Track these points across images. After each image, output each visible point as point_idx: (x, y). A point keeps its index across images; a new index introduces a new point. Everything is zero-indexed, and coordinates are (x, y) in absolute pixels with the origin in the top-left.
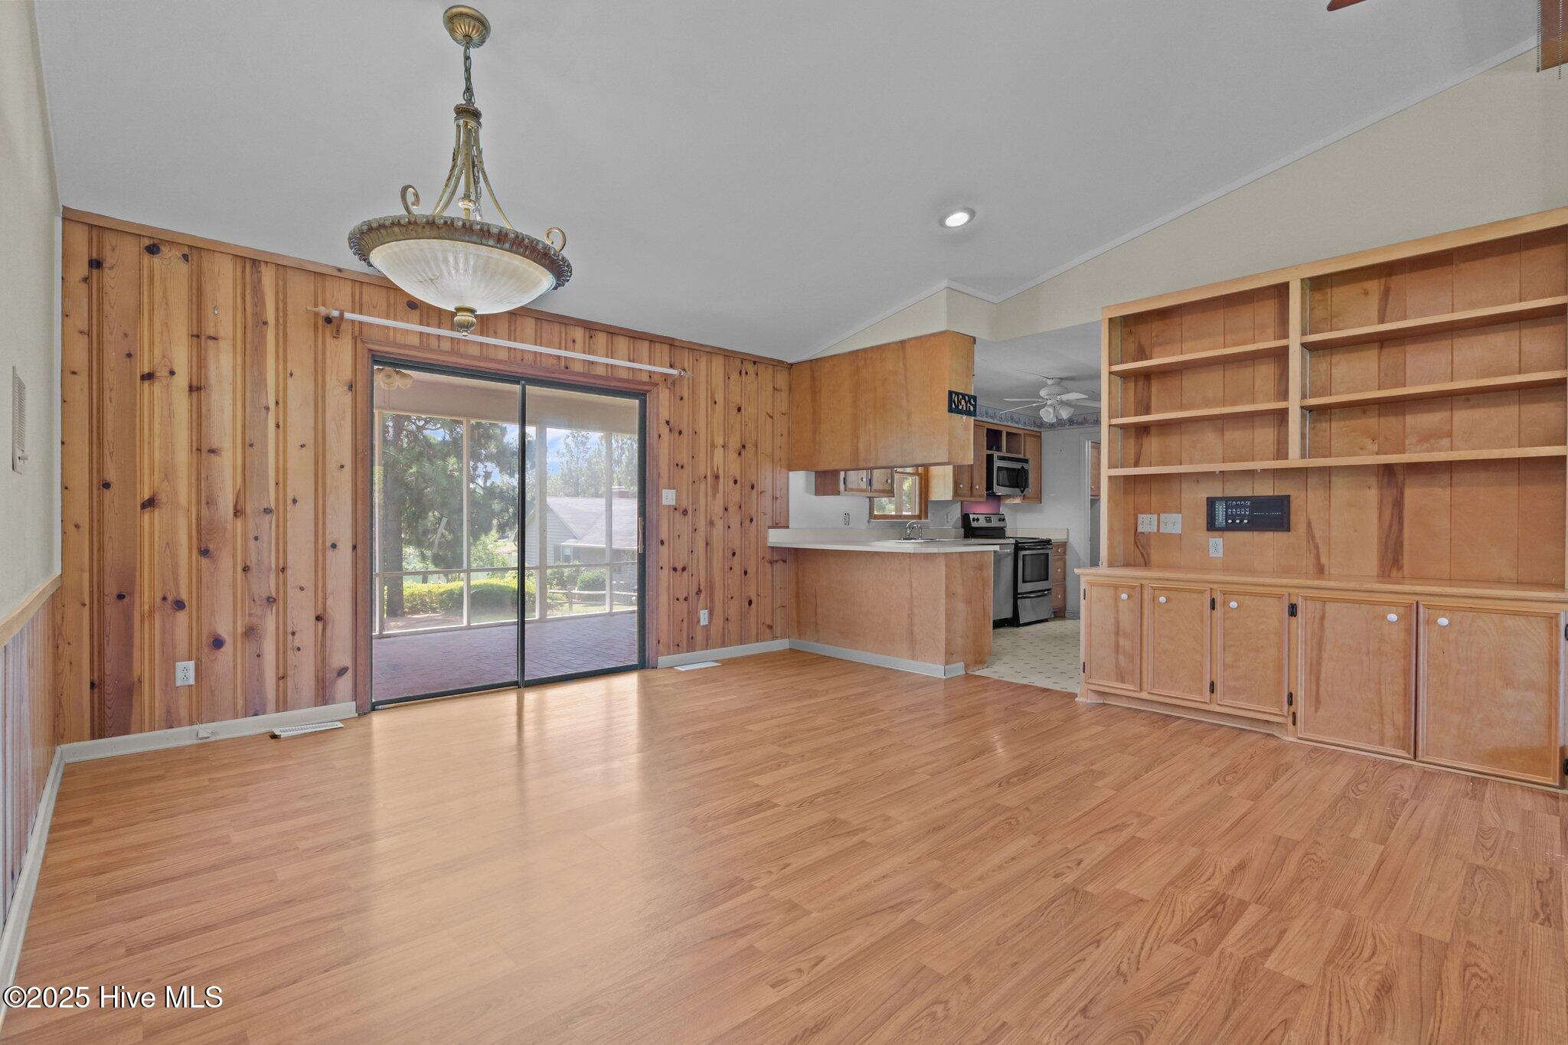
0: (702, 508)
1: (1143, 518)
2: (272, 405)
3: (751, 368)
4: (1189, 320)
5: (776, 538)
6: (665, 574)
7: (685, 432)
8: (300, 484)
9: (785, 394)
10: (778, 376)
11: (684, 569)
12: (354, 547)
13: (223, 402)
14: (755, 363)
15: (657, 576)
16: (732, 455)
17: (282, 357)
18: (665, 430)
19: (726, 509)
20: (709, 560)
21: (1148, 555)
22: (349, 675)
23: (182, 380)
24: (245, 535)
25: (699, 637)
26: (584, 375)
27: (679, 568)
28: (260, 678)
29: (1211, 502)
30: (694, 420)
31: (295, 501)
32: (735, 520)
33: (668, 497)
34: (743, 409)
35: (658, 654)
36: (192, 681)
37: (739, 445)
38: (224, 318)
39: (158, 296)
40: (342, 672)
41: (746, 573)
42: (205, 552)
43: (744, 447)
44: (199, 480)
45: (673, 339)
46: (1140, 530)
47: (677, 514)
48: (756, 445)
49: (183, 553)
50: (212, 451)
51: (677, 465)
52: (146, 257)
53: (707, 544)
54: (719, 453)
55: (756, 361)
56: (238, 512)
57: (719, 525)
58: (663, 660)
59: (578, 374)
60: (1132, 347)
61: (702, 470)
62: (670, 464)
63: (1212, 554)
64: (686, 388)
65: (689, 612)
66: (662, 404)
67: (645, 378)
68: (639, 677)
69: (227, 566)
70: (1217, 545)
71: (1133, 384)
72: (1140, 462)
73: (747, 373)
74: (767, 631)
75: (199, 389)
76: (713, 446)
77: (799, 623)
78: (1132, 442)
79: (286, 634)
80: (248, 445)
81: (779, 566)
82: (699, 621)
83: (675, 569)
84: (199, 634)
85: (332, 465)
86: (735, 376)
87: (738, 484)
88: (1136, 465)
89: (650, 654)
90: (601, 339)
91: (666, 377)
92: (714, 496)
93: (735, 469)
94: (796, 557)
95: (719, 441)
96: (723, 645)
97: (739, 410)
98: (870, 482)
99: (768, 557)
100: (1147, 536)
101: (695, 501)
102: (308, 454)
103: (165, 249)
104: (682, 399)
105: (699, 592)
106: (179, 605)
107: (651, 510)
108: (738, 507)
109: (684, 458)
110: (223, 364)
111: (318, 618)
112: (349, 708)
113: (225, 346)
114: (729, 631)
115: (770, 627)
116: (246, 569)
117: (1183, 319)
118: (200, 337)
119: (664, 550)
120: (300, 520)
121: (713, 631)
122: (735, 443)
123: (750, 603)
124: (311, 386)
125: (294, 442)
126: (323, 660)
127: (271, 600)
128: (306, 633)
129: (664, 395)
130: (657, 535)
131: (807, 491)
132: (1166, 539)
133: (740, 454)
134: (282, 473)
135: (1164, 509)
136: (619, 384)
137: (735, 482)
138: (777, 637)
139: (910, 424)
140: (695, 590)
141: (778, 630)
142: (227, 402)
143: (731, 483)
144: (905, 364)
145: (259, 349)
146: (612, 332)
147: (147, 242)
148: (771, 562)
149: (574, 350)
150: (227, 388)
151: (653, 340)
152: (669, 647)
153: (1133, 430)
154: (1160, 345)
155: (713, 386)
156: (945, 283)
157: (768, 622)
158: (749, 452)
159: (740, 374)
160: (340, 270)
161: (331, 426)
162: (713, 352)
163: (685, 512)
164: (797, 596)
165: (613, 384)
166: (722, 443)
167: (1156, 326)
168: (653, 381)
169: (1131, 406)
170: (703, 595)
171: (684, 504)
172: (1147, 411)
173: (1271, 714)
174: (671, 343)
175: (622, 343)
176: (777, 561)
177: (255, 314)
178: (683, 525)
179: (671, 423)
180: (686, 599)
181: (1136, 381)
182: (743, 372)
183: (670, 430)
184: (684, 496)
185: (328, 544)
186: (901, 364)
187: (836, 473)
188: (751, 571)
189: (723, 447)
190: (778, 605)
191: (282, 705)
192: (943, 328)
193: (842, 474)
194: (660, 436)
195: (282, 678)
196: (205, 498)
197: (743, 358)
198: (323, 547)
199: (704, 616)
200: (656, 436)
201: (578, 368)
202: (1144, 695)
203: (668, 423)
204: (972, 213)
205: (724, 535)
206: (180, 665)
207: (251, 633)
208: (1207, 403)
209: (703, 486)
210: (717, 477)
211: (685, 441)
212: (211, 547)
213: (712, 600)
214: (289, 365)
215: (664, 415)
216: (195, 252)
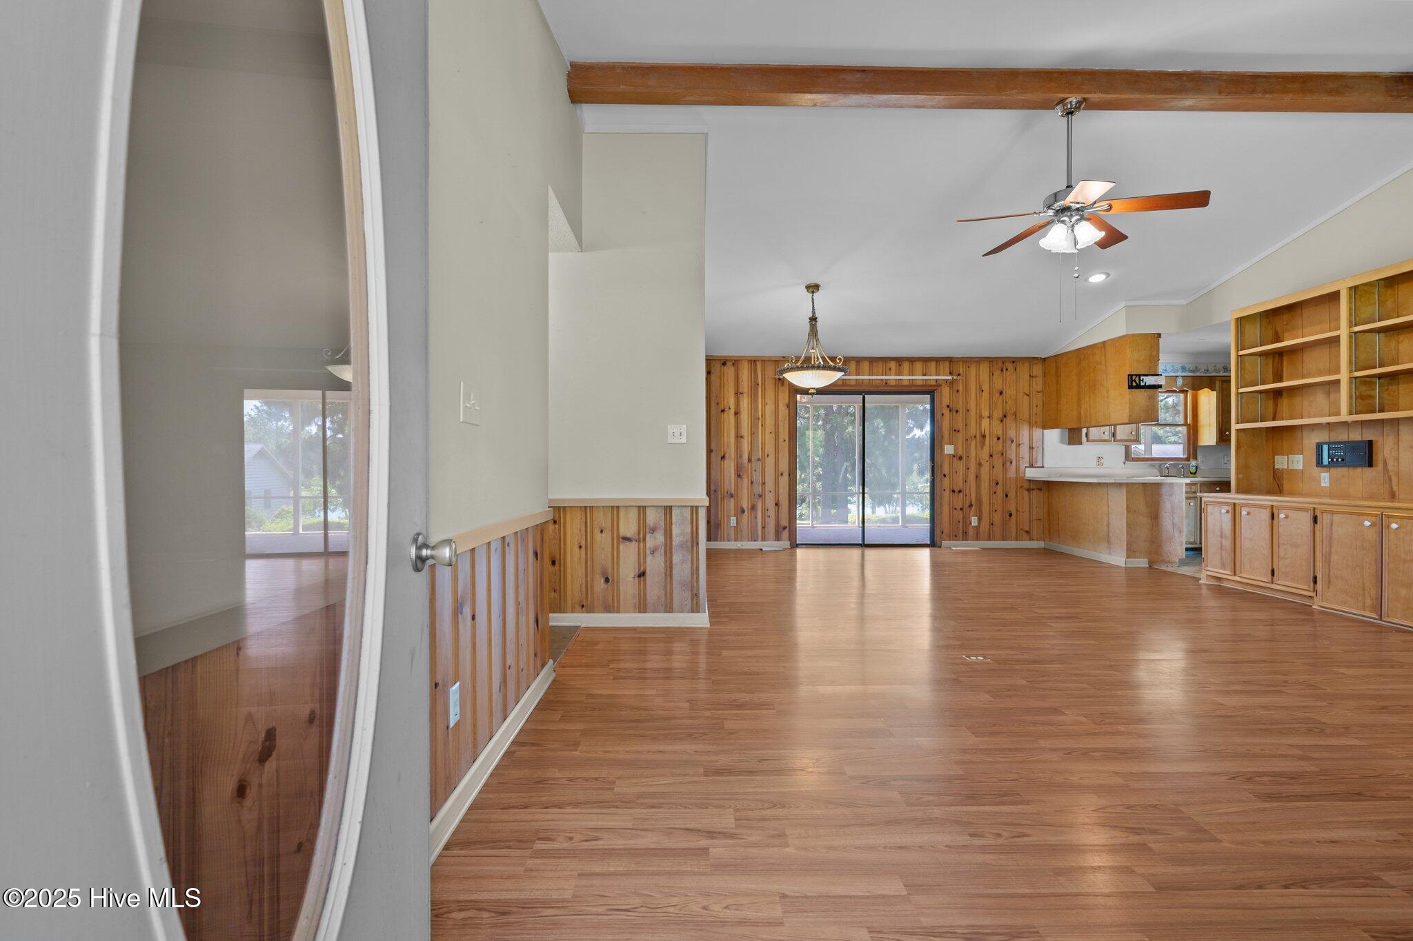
0: (973, 455)
1: (1278, 458)
2: (760, 417)
3: (1010, 366)
4: (1308, 312)
5: (1031, 474)
6: (946, 494)
7: (961, 410)
8: (770, 449)
9: (1040, 380)
10: (1034, 367)
11: (960, 491)
12: (789, 475)
13: (745, 417)
14: (1013, 362)
15: (941, 495)
16: (996, 423)
17: (764, 396)
18: (946, 412)
19: (991, 456)
20: (978, 487)
21: (1282, 486)
22: (787, 529)
23: (732, 411)
24: (751, 469)
25: (971, 533)
26: (895, 386)
27: (957, 491)
28: (756, 526)
29: (1319, 447)
30: (967, 403)
31: (768, 456)
32: (998, 462)
33: (949, 449)
34: (1004, 393)
35: (942, 539)
36: (735, 525)
37: (1001, 415)
38: (745, 386)
39: (726, 381)
40: (785, 528)
41: (1007, 496)
42: (739, 476)
43: (1005, 416)
44: (737, 448)
45: (951, 358)
46: (1276, 467)
47: (955, 459)
48: (1015, 414)
49: (733, 476)
50: (741, 437)
51: (955, 430)
52: (722, 366)
53: (977, 477)
54: (985, 422)
55: (1014, 361)
56: (749, 460)
57: (986, 466)
58: (945, 543)
59: (892, 386)
60: (1270, 333)
61: (972, 432)
62: (950, 430)
63: (1323, 485)
64: (961, 385)
65: (963, 517)
66: (945, 396)
67: (933, 383)
68: (930, 551)
69: (746, 481)
70: (1325, 478)
71: (1271, 360)
72: (1277, 416)
73: (1007, 370)
74: (1025, 534)
75: (737, 413)
76: (981, 417)
77: (1049, 531)
78: (1271, 404)
79: (765, 510)
80: (752, 434)
81: (1034, 493)
82: (971, 524)
83: (954, 491)
84: (737, 508)
85: (781, 440)
86: (997, 372)
87: (1001, 440)
88: (1274, 419)
89: (937, 538)
90: (906, 365)
91: (946, 381)
92: (982, 448)
93: (998, 430)
94: (1047, 486)
95: (986, 413)
96: (989, 539)
97: (1001, 393)
98: (1114, 435)
99: (1026, 485)
100: (1281, 471)
101: (968, 450)
102: (773, 435)
103: (728, 363)
104: (958, 391)
105: (971, 506)
106: (732, 496)
107: (937, 459)
108: (1000, 455)
109: (960, 426)
110: (745, 403)
111: (776, 504)
112: (785, 544)
113: (745, 395)
114: (993, 531)
115: (1028, 532)
116: (752, 483)
117: (1303, 311)
118: (738, 394)
119: (946, 480)
120: (770, 462)
121: (981, 529)
122: (998, 414)
123: (1010, 515)
124: (774, 407)
125: (768, 431)
126: (778, 523)
127: (760, 496)
128: (772, 512)
129: (946, 391)
130: (941, 471)
131: (1062, 442)
132: (1292, 472)
133: (1002, 421)
134: (763, 444)
135: (1291, 452)
136: (917, 388)
137: (998, 439)
138: (1033, 540)
139: (1108, 397)
140: (968, 504)
141: (1034, 533)
142: (746, 416)
143: (995, 439)
144: (1105, 357)
145: (756, 395)
146: (912, 360)
147: (723, 361)
148: (1028, 490)
149: (890, 375)
150: (746, 412)
151: (938, 360)
152: (950, 536)
153: (1272, 394)
154: (1289, 331)
155: (981, 381)
156: (1123, 304)
157: (1027, 528)
158: (1009, 421)
159: (1002, 370)
160: (784, 357)
161: (781, 423)
162: (979, 360)
163: (961, 458)
164: (1049, 514)
165: (913, 388)
166: (987, 414)
167: (1286, 317)
168: (938, 384)
169: (1270, 376)
170: (973, 508)
171: (960, 453)
172: (1280, 380)
173: (1303, 589)
174: (950, 360)
175: (918, 365)
176: (1033, 490)
177: (755, 382)
178: (960, 466)
179: (951, 406)
180: (961, 509)
181: (1274, 357)
182: (1004, 369)
183: (950, 411)
184: (960, 449)
185: (780, 474)
186: (1103, 358)
187: (1080, 430)
188: (1012, 495)
189: (989, 417)
190: (1035, 517)
191: (764, 539)
192: (1124, 333)
193: (1084, 431)
194: (943, 414)
195: (763, 528)
196: (739, 455)
197: (1004, 360)
198: (778, 474)
199: (974, 521)
200: (940, 415)
201: (893, 383)
202: (1237, 578)
203: (948, 406)
204: (1108, 275)
205: (990, 473)
206: (732, 518)
207: (753, 508)
208: (1320, 374)
209: (973, 443)
210: (984, 436)
211: (961, 415)
212: (741, 474)
213: (980, 511)
214: (766, 400)
215: (946, 401)
216: (736, 362)
